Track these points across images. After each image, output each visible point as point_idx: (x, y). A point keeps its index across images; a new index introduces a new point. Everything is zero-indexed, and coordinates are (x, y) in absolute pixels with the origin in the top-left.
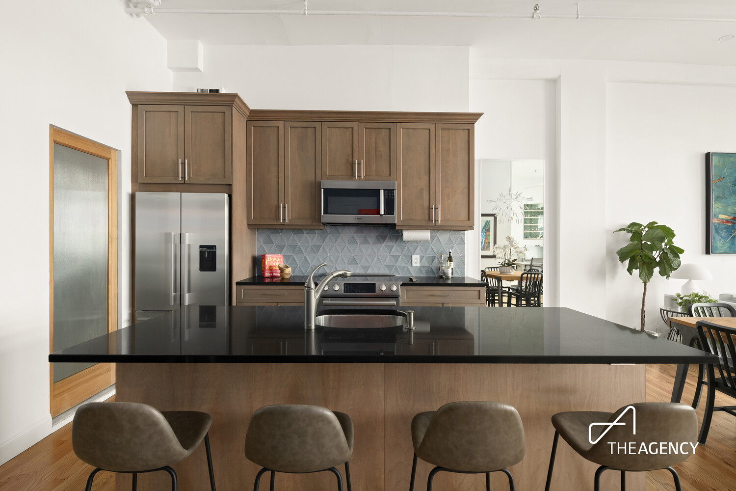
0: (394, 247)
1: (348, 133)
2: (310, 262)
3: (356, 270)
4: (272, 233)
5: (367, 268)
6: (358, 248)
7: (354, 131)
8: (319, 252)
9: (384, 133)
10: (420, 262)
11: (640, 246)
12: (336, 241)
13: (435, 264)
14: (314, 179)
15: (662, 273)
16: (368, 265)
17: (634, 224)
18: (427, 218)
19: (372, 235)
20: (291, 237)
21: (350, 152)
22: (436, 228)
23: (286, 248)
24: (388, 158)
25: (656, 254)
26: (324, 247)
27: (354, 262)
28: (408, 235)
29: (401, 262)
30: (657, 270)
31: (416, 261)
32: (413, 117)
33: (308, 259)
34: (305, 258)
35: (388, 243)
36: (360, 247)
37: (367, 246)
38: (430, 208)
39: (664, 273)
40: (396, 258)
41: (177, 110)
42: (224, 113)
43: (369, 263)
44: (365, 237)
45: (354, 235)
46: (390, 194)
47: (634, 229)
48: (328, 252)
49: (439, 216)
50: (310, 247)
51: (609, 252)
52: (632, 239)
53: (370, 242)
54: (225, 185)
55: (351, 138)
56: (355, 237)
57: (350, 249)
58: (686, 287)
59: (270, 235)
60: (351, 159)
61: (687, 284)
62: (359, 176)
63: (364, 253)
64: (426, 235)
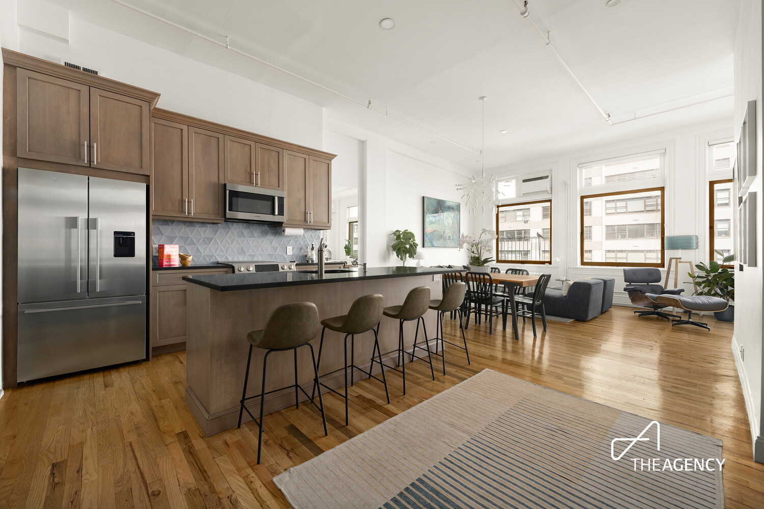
0: (274, 241)
1: (246, 149)
2: (202, 252)
3: (244, 258)
4: (161, 225)
5: (253, 256)
6: (246, 240)
7: (252, 147)
8: (210, 244)
9: (274, 154)
10: (293, 251)
11: (401, 243)
12: (227, 234)
13: (303, 253)
14: (217, 181)
15: (410, 257)
16: (254, 254)
17: (397, 231)
18: (303, 219)
19: (257, 231)
20: (183, 230)
21: (249, 164)
22: (308, 228)
23: (177, 239)
24: (277, 174)
25: (408, 246)
26: (215, 240)
27: (243, 251)
28: (288, 231)
29: (279, 251)
30: (408, 255)
31: (290, 251)
32: (296, 147)
33: (200, 249)
34: (197, 248)
35: (270, 237)
36: (247, 240)
37: (253, 239)
38: (305, 213)
39: (411, 256)
40: (275, 249)
41: (79, 89)
42: (141, 106)
43: (255, 252)
44: (252, 232)
45: (243, 230)
46: (281, 200)
47: (397, 234)
48: (219, 243)
49: (311, 218)
50: (202, 239)
51: (388, 246)
52: (397, 239)
53: (256, 236)
54: (143, 175)
55: (249, 153)
56: (244, 232)
57: (239, 241)
58: (418, 263)
59: (160, 227)
60: (249, 170)
61: (419, 262)
62: (257, 184)
63: (251, 244)
64: (300, 232)
